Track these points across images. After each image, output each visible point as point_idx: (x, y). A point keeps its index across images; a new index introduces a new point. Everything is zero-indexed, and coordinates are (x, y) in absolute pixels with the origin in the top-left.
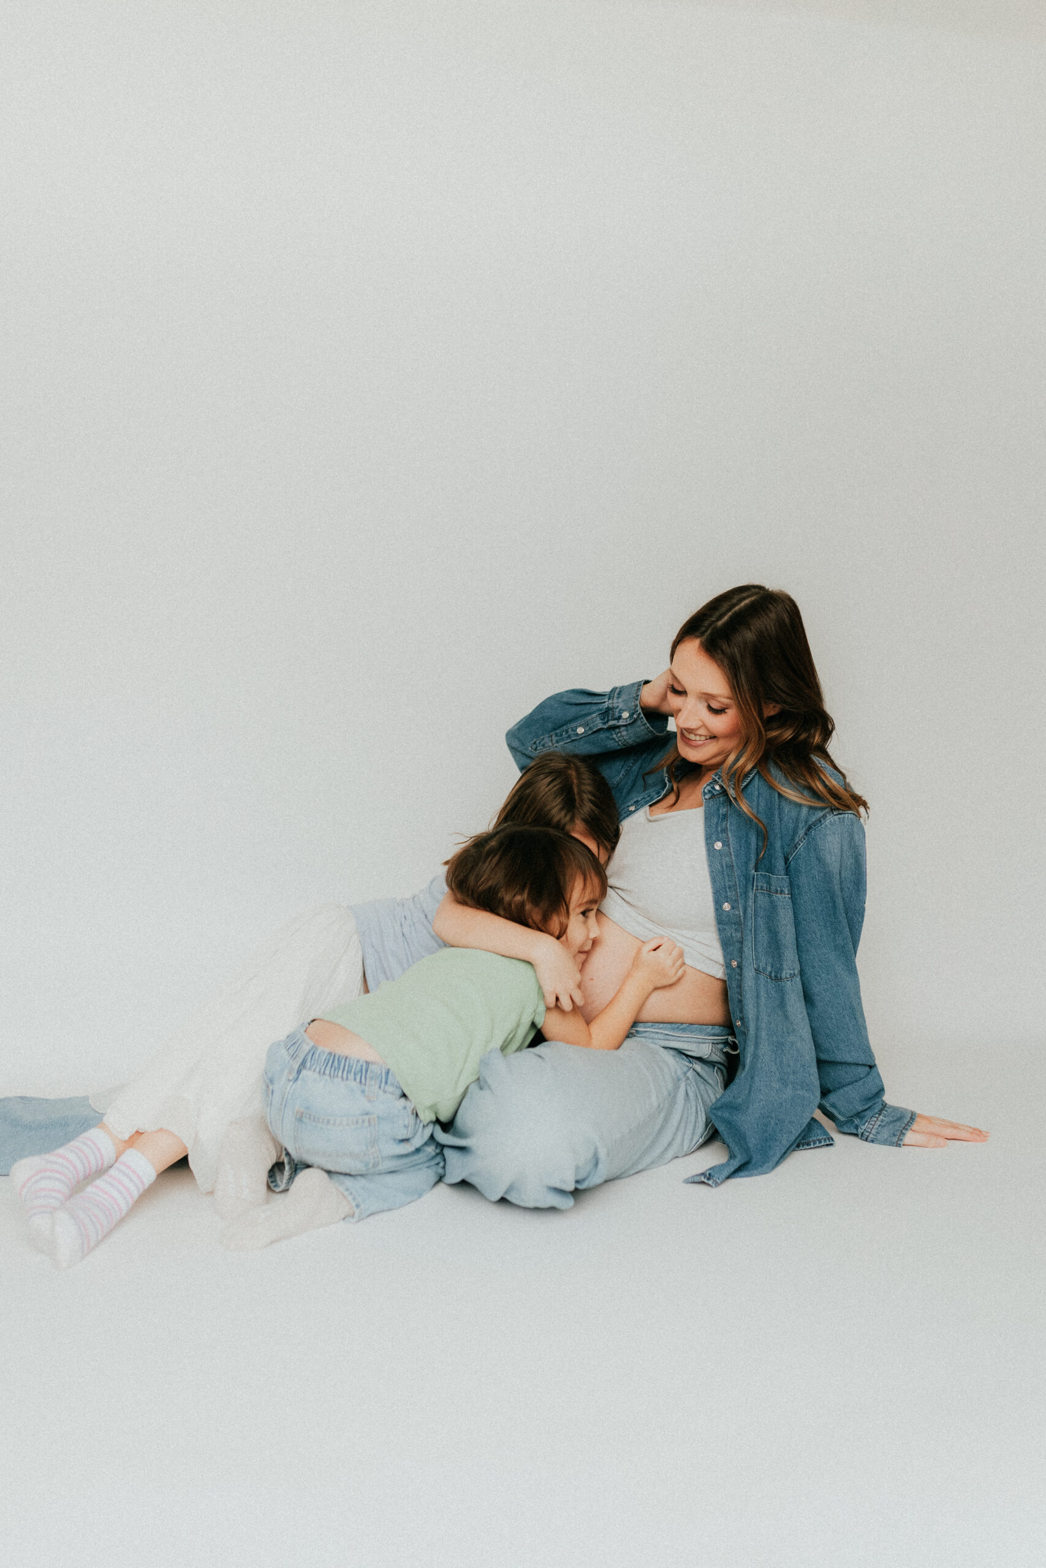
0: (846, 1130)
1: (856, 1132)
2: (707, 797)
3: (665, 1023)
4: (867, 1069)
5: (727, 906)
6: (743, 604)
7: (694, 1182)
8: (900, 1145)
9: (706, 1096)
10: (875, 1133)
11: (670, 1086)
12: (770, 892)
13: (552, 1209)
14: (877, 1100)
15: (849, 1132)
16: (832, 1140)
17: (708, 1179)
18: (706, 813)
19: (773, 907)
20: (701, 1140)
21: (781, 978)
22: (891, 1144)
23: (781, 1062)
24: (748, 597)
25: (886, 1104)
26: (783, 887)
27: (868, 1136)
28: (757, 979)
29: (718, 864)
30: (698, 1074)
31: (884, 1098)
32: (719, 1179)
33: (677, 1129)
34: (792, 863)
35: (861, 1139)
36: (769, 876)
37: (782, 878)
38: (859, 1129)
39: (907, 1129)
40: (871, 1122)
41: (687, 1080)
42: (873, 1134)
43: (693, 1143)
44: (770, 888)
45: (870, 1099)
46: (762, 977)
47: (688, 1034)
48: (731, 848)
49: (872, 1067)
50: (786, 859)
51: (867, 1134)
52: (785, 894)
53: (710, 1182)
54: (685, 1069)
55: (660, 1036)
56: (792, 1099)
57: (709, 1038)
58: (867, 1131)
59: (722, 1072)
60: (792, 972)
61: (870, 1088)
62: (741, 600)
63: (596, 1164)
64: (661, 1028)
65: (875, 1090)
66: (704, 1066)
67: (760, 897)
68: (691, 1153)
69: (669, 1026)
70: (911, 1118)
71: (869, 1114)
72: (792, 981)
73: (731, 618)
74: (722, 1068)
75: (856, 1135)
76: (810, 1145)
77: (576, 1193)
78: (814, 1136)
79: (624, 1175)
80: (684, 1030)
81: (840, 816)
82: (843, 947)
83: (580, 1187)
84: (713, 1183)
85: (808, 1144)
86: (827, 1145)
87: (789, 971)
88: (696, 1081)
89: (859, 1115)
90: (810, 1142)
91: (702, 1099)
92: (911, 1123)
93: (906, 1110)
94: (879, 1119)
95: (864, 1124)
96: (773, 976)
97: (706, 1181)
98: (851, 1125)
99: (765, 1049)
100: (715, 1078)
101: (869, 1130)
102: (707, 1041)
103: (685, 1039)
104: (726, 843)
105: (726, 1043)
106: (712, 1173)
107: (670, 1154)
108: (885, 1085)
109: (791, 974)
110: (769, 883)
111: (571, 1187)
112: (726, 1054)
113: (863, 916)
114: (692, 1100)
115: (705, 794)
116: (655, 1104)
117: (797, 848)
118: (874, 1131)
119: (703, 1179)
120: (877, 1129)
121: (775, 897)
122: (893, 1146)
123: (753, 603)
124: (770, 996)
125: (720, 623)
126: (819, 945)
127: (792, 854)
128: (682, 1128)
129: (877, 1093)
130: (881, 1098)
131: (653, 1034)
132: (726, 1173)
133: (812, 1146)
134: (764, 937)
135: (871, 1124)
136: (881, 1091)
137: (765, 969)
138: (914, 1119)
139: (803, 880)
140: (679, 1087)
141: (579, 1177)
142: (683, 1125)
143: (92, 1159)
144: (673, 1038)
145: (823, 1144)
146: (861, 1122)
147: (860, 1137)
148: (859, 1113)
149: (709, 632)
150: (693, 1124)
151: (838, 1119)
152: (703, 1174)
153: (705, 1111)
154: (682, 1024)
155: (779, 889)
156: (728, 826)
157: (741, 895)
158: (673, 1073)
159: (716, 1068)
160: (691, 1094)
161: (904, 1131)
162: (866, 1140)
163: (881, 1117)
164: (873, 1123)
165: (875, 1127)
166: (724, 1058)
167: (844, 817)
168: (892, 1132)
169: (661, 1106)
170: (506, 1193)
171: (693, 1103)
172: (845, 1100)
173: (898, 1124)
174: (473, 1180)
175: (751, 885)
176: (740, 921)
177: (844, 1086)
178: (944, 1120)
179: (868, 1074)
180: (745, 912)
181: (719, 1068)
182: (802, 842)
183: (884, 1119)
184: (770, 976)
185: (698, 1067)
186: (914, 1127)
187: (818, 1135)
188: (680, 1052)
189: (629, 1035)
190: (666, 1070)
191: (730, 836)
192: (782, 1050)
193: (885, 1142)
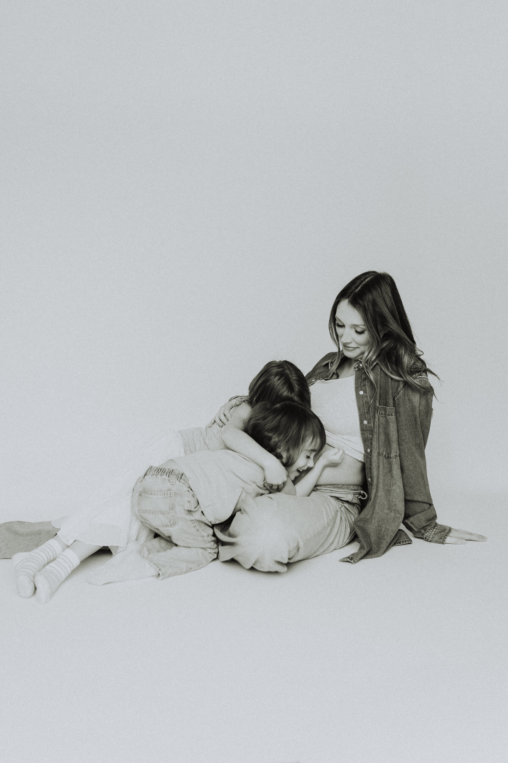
0: (417, 535)
1: (422, 537)
2: (356, 370)
3: (331, 485)
4: (429, 505)
5: (365, 422)
6: (367, 280)
7: (344, 561)
8: (444, 543)
9: (350, 519)
10: (432, 538)
11: (333, 514)
12: (386, 415)
13: (276, 573)
14: (433, 521)
15: (419, 537)
16: (412, 541)
17: (351, 560)
18: (356, 378)
19: (387, 422)
20: (348, 541)
21: (390, 458)
22: (440, 543)
23: (389, 500)
24: (369, 277)
25: (437, 524)
26: (392, 412)
27: (428, 539)
28: (378, 458)
29: (361, 402)
30: (347, 509)
31: (436, 521)
32: (356, 560)
33: (336, 535)
34: (396, 401)
35: (425, 540)
36: (386, 407)
37: (392, 408)
38: (424, 535)
39: (447, 536)
40: (430, 532)
41: (341, 511)
42: (431, 538)
43: (344, 542)
44: (386, 413)
45: (430, 520)
46: (381, 457)
47: (341, 490)
48: (368, 394)
49: (431, 505)
50: (394, 399)
51: (428, 538)
52: (393, 416)
53: (352, 561)
54: (340, 506)
55: (328, 491)
56: (394, 518)
57: (352, 491)
58: (428, 537)
59: (358, 509)
60: (396, 454)
61: (429, 515)
62: (365, 279)
63: (298, 550)
64: (329, 487)
65: (432, 516)
66: (350, 505)
67: (381, 418)
68: (343, 547)
69: (332, 486)
70: (449, 530)
71: (429, 528)
72: (395, 459)
73: (362, 287)
74: (358, 506)
75: (422, 538)
76: (401, 543)
77: (288, 565)
78: (403, 539)
79: (309, 558)
80: (339, 488)
81: (420, 379)
82: (419, 444)
83: (291, 561)
84: (353, 562)
85: (400, 543)
86: (409, 543)
87: (394, 454)
88: (345, 512)
89: (424, 528)
90: (401, 542)
91: (348, 520)
92: (449, 533)
93: (447, 526)
94: (434, 530)
95: (426, 533)
96: (386, 456)
97: (350, 561)
98: (420, 534)
99: (381, 493)
100: (354, 511)
101: (429, 536)
102: (350, 493)
103: (339, 492)
104: (365, 392)
105: (360, 494)
106: (353, 557)
107: (332, 548)
108: (437, 514)
109: (395, 455)
110: (385, 411)
111: (286, 561)
112: (360, 499)
113: (429, 430)
114: (344, 521)
115: (355, 368)
116: (326, 522)
117: (399, 394)
118: (431, 537)
119: (348, 560)
120: (433, 535)
121: (388, 417)
122: (441, 544)
123: (371, 279)
124: (385, 467)
125: (357, 290)
126: (408, 442)
127: (396, 397)
128: (338, 536)
129: (433, 518)
130: (435, 520)
131: (325, 490)
132: (360, 556)
133: (402, 544)
134: (382, 437)
135: (430, 533)
136: (435, 517)
137: (382, 454)
138: (450, 531)
139: (402, 409)
140: (337, 515)
141: (290, 557)
142: (339, 533)
143: (51, 554)
144: (335, 492)
145: (407, 543)
146: (425, 532)
147: (424, 539)
148: (424, 527)
149: (352, 295)
150: (344, 533)
151: (414, 530)
152: (348, 557)
153: (350, 527)
154: (339, 485)
155: (390, 413)
156: (366, 384)
157: (372, 417)
158: (335, 508)
159: (355, 506)
160: (343, 518)
161: (446, 537)
162: (427, 541)
163: (435, 530)
164: (431, 533)
165: (432, 534)
166: (359, 501)
167: (422, 380)
168: (440, 537)
169: (329, 523)
170: (254, 564)
171: (344, 523)
172: (417, 520)
173: (443, 533)
174: (237, 559)
175: (377, 411)
176: (372, 429)
177: (417, 513)
178: (465, 531)
179: (429, 508)
180: (374, 425)
181: (357, 506)
182: (402, 391)
183: (436, 530)
184: (385, 457)
185: (346, 505)
186: (451, 534)
187: (404, 539)
188: (337, 498)
189: (313, 490)
190: (331, 507)
191: (367, 388)
192: (390, 494)
193: (436, 542)
